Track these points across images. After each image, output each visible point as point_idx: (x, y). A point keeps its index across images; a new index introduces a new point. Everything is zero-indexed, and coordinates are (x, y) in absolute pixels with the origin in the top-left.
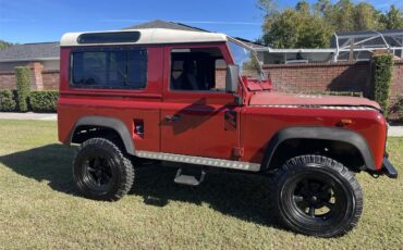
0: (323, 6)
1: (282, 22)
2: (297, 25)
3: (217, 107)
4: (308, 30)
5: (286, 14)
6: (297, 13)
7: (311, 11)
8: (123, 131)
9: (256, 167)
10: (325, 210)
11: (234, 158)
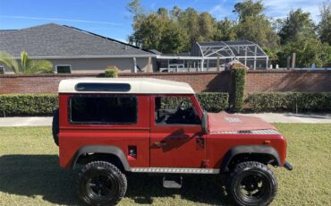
0: (177, 13)
1: (148, 23)
2: (160, 26)
3: (191, 135)
4: (168, 31)
5: (151, 17)
6: (159, 17)
7: (169, 16)
8: (120, 153)
9: (217, 171)
10: (257, 191)
11: (203, 166)
